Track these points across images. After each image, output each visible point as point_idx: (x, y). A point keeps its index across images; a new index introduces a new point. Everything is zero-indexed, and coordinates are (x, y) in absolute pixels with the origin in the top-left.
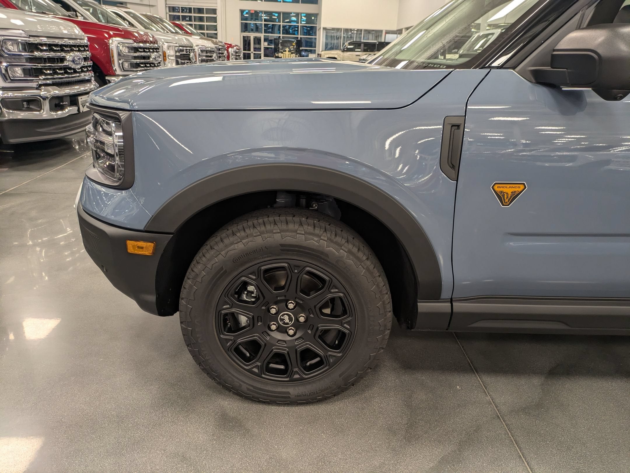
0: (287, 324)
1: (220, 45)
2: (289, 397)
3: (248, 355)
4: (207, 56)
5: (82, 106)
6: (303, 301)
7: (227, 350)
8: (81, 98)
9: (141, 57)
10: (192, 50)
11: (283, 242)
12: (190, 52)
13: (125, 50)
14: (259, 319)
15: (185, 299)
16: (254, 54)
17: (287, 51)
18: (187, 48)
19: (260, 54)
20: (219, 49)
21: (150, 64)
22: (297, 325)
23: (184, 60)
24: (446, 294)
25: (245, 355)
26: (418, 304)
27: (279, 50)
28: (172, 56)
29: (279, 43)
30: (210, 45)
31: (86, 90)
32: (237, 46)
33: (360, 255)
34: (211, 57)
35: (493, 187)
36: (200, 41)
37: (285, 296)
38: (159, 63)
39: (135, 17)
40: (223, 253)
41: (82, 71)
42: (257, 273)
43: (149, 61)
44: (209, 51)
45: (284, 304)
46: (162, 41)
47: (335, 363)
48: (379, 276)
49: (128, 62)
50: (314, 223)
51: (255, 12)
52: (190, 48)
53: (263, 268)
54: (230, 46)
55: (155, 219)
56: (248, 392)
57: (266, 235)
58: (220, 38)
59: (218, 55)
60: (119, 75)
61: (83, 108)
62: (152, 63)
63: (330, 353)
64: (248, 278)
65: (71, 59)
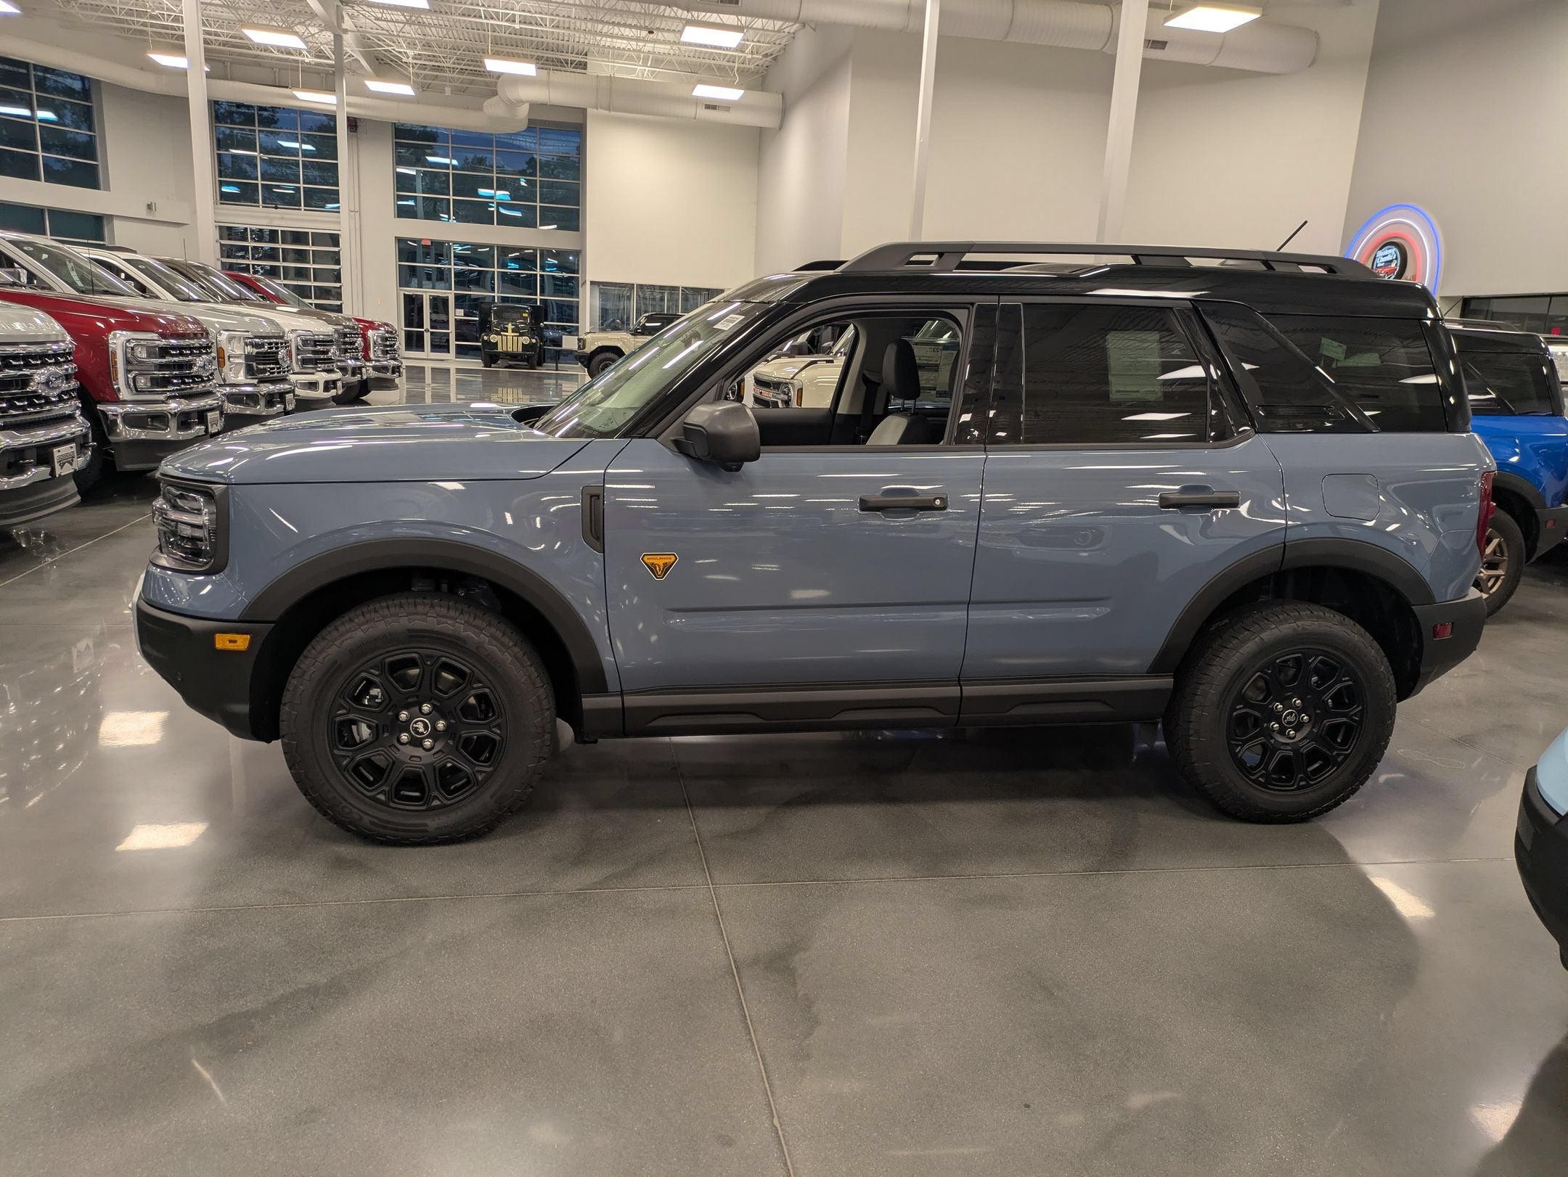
0: (422, 733)
1: (345, 327)
2: (426, 831)
3: (372, 779)
4: (315, 352)
5: (60, 465)
6: (439, 701)
7: (342, 770)
8: (59, 451)
9: (174, 365)
10: (282, 343)
11: (411, 626)
12: (277, 348)
13: (142, 354)
14: (385, 728)
15: (288, 704)
16: (432, 333)
17: (510, 330)
18: (272, 341)
19: (447, 334)
20: (345, 335)
21: (192, 377)
22: (435, 735)
23: (264, 364)
24: (613, 685)
25: (368, 779)
26: (583, 699)
27: (490, 328)
28: (238, 357)
29: (490, 313)
30: (322, 330)
31: (64, 435)
32: (387, 325)
33: (506, 640)
34: (326, 352)
35: (642, 559)
36: (299, 322)
37: (417, 697)
38: (212, 374)
39: (148, 271)
40: (337, 643)
41: (61, 400)
42: (380, 667)
43: (190, 373)
44: (319, 341)
45: (417, 708)
46: (214, 328)
47: (486, 780)
48: (531, 665)
49: (146, 376)
50: (449, 605)
51: (432, 242)
52: (279, 340)
53: (387, 660)
54: (371, 325)
55: (254, 605)
56: (374, 828)
57: (389, 619)
58: (347, 312)
59: (343, 347)
60: (125, 402)
61: (62, 468)
62: (198, 377)
63: (477, 768)
64: (369, 673)
65: (43, 379)
